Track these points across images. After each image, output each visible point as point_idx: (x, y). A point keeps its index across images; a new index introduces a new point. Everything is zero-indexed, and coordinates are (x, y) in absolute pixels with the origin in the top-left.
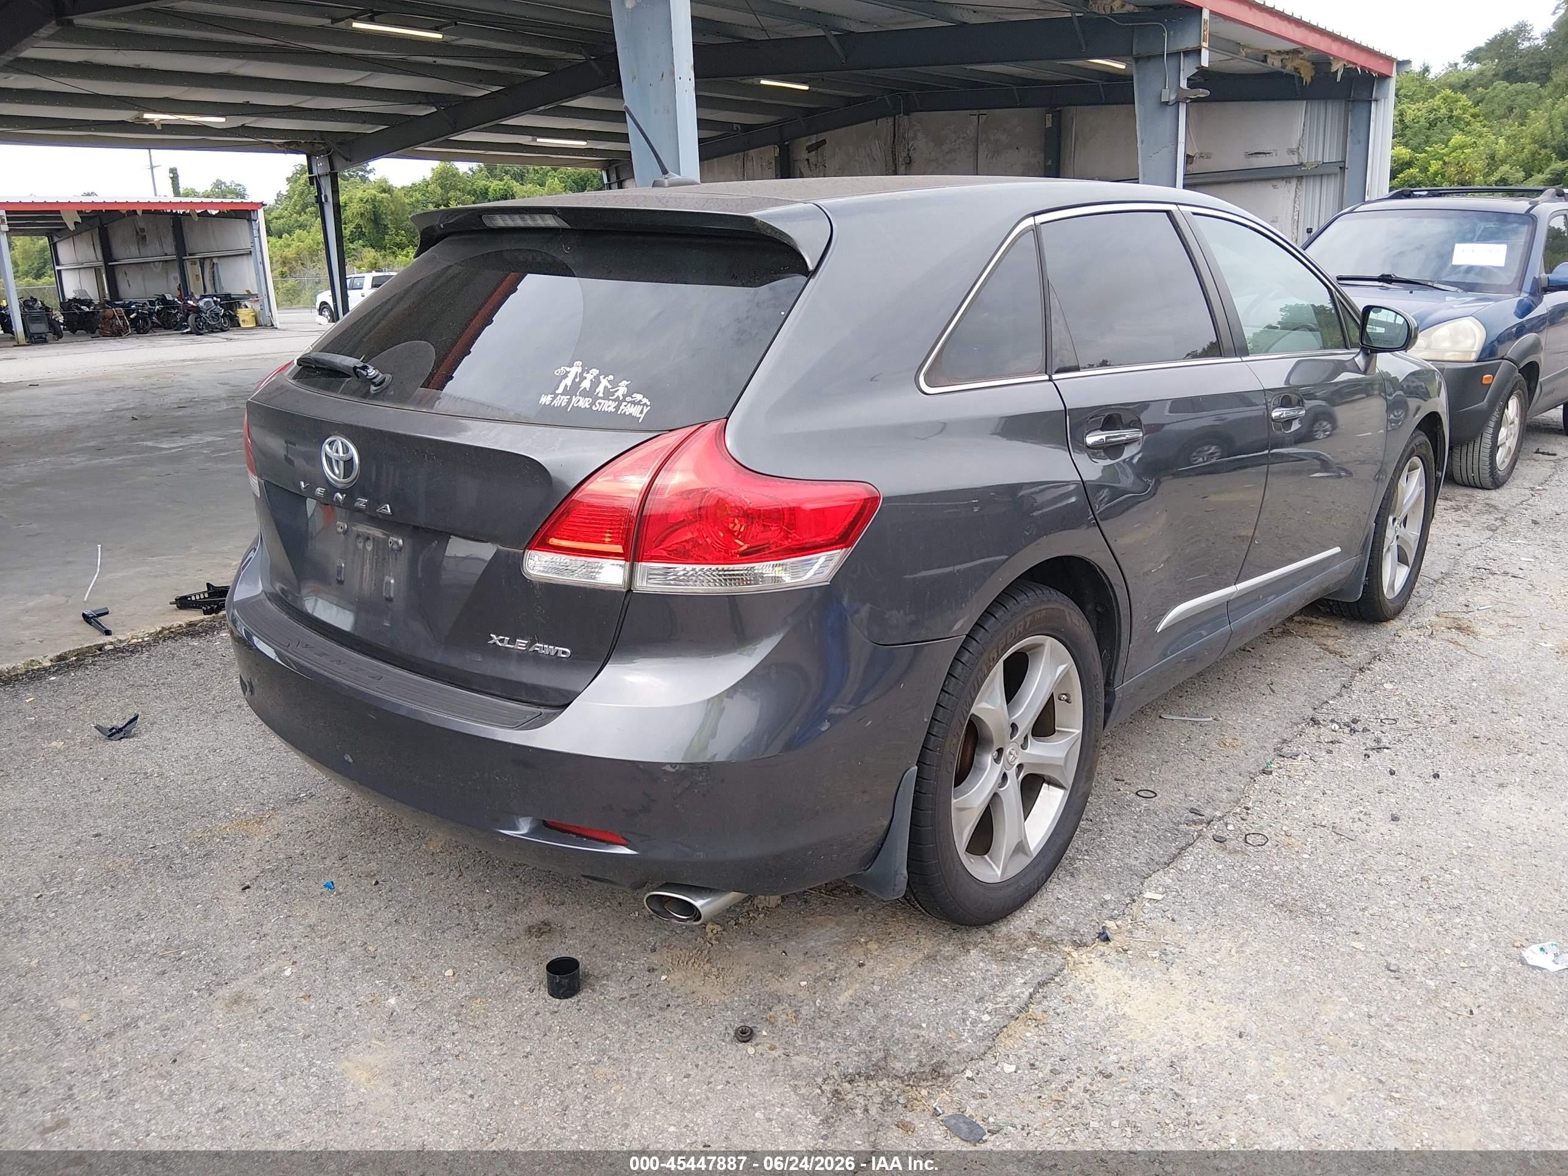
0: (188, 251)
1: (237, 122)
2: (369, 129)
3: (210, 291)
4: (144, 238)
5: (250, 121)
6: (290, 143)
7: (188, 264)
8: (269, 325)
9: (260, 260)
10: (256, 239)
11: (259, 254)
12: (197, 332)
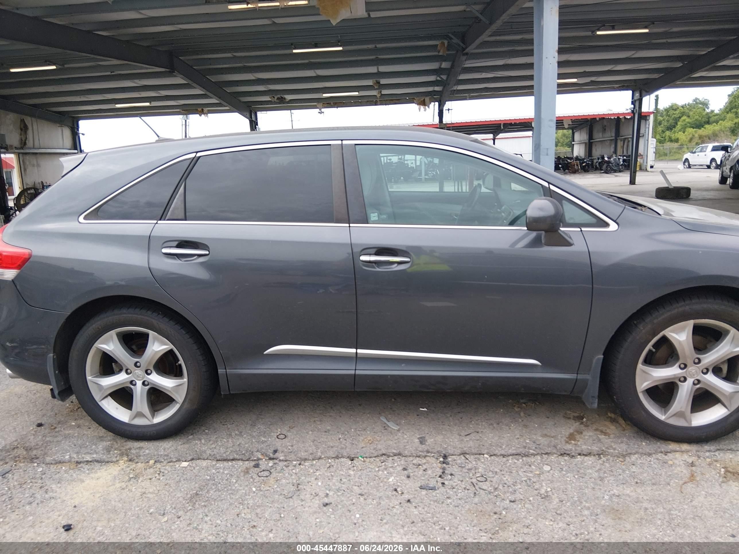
0: (621, 135)
1: (588, 80)
2: (655, 76)
3: (625, 153)
4: (605, 129)
5: (593, 79)
6: (622, 86)
7: (619, 141)
8: (645, 169)
9: (647, 138)
10: (647, 129)
11: (647, 136)
12: (606, 172)
